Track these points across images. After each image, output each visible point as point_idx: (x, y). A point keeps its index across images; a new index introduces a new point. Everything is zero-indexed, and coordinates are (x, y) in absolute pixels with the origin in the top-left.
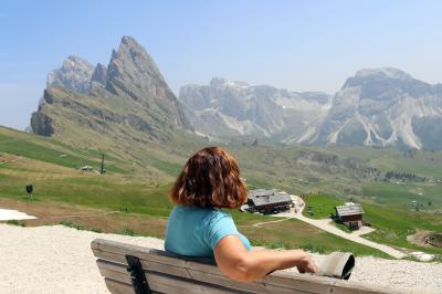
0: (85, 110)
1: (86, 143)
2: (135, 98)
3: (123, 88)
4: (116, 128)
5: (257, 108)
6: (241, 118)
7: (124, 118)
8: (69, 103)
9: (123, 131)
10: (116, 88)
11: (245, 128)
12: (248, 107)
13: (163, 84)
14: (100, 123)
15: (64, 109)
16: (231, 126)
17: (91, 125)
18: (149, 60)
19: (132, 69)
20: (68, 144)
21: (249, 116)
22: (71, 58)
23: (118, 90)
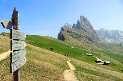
0: (73, 34)
1: (76, 43)
2: (86, 31)
3: (82, 29)
4: (83, 39)
5: (114, 35)
6: (110, 38)
7: (84, 36)
8: (69, 32)
9: (84, 40)
10: (80, 28)
11: (111, 41)
12: (111, 35)
13: (92, 28)
14: (78, 38)
15: (68, 33)
16: (107, 40)
17: (76, 38)
18: (89, 21)
19: (84, 24)
20: (70, 43)
21: (112, 38)
22: (66, 23)
23: (81, 29)
